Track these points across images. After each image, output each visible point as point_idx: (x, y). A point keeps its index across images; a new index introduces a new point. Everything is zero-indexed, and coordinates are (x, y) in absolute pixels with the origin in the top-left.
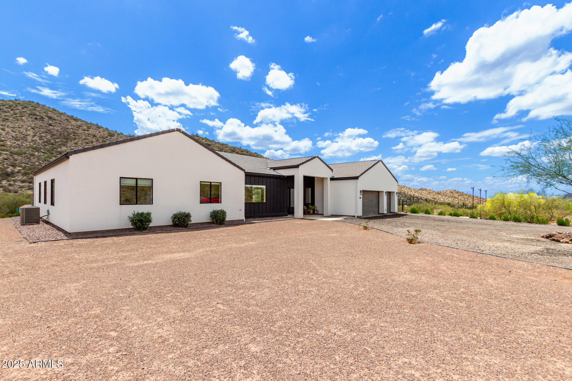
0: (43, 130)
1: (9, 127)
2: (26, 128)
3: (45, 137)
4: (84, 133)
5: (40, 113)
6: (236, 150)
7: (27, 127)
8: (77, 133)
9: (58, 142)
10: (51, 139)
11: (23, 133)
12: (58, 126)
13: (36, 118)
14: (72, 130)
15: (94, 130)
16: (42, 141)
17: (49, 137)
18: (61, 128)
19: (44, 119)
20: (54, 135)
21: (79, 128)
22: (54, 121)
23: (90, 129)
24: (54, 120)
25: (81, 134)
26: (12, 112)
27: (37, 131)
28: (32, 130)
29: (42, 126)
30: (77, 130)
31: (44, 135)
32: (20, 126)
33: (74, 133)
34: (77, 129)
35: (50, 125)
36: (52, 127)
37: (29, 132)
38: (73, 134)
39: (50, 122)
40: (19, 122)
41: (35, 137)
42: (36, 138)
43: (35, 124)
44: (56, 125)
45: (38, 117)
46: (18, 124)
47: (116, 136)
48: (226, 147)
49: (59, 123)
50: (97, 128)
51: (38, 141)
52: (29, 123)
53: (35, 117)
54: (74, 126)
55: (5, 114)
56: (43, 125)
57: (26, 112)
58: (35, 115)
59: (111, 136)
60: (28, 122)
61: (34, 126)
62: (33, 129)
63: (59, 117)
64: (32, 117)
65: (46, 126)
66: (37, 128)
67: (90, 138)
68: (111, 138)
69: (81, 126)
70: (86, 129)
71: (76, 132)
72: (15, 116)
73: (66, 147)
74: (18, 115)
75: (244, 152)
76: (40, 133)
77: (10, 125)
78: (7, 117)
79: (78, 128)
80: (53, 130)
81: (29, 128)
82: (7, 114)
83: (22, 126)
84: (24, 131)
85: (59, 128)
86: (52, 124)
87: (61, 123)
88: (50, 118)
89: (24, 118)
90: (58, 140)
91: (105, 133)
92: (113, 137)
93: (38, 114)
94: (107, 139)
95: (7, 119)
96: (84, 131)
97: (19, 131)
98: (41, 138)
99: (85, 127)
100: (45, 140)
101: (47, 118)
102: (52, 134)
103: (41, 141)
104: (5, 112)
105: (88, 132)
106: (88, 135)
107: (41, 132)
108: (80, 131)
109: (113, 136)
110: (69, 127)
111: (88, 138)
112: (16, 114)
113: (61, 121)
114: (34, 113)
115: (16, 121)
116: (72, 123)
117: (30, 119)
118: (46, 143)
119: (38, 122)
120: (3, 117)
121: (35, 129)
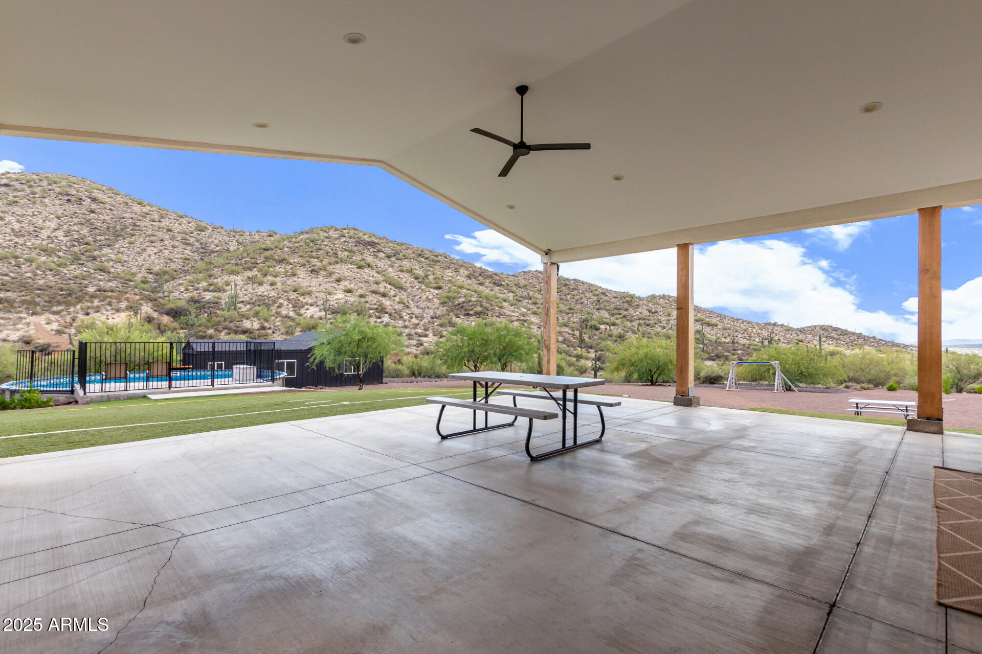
0: (76, 220)
1: (15, 215)
2: (46, 217)
3: (77, 231)
4: (152, 225)
5: (78, 191)
6: (425, 254)
7: (47, 215)
8: (139, 226)
9: (101, 241)
10: (87, 234)
11: (36, 225)
12: (106, 213)
13: (69, 200)
14: (131, 221)
15: (171, 221)
16: (69, 238)
17: (85, 231)
18: (111, 216)
19: (84, 201)
20: (96, 228)
21: (145, 217)
22: (101, 205)
23: (164, 218)
24: (102, 203)
25: (146, 227)
26: (28, 191)
27: (64, 221)
28: (57, 219)
29: (76, 213)
30: (140, 220)
31: (77, 229)
32: (36, 213)
33: (133, 226)
34: (140, 218)
35: (92, 212)
36: (95, 215)
37: (49, 223)
38: (131, 227)
39: (94, 206)
40: (37, 206)
41: (57, 231)
42: (60, 233)
43: (65, 210)
44: (103, 211)
45: (73, 199)
46: (33, 210)
47: (211, 229)
48: (407, 249)
49: (110, 209)
50: (178, 218)
51: (62, 238)
52: (52, 209)
53: (66, 198)
54: (136, 214)
55: (16, 194)
56: (78, 212)
57: (53, 190)
58: (68, 195)
59: (199, 231)
60: (53, 206)
61: (62, 214)
62: (58, 217)
63: (112, 199)
64: (62, 198)
65: (84, 214)
66: (67, 216)
67: (161, 233)
68: (199, 234)
69: (148, 214)
70: (157, 220)
71: (138, 223)
72: (32, 196)
73: (111, 249)
74: (37, 196)
75: (440, 258)
76: (70, 225)
77: (18, 211)
78: (17, 199)
79: (143, 217)
80: (96, 220)
81: (52, 216)
82: (19, 194)
83: (40, 213)
84: (41, 221)
85: (107, 218)
86: (96, 211)
87: (112, 208)
88: (94, 200)
89: (46, 200)
90: (102, 238)
91: (190, 225)
92: (203, 233)
93: (74, 192)
94: (191, 235)
95: (17, 202)
96: (153, 221)
97: (31, 221)
98: (68, 233)
99: (156, 216)
100: (76, 237)
101: (89, 200)
102: (93, 227)
103: (66, 238)
104: (16, 190)
105: (160, 224)
106: (159, 228)
107: (72, 224)
108: (146, 222)
109: (204, 231)
110: (128, 215)
111: (157, 233)
112: (34, 193)
113: (113, 206)
114: (67, 192)
115: (31, 206)
116: (134, 208)
117: (57, 202)
118: (74, 241)
119: (71, 206)
120: (11, 198)
121: (62, 219)
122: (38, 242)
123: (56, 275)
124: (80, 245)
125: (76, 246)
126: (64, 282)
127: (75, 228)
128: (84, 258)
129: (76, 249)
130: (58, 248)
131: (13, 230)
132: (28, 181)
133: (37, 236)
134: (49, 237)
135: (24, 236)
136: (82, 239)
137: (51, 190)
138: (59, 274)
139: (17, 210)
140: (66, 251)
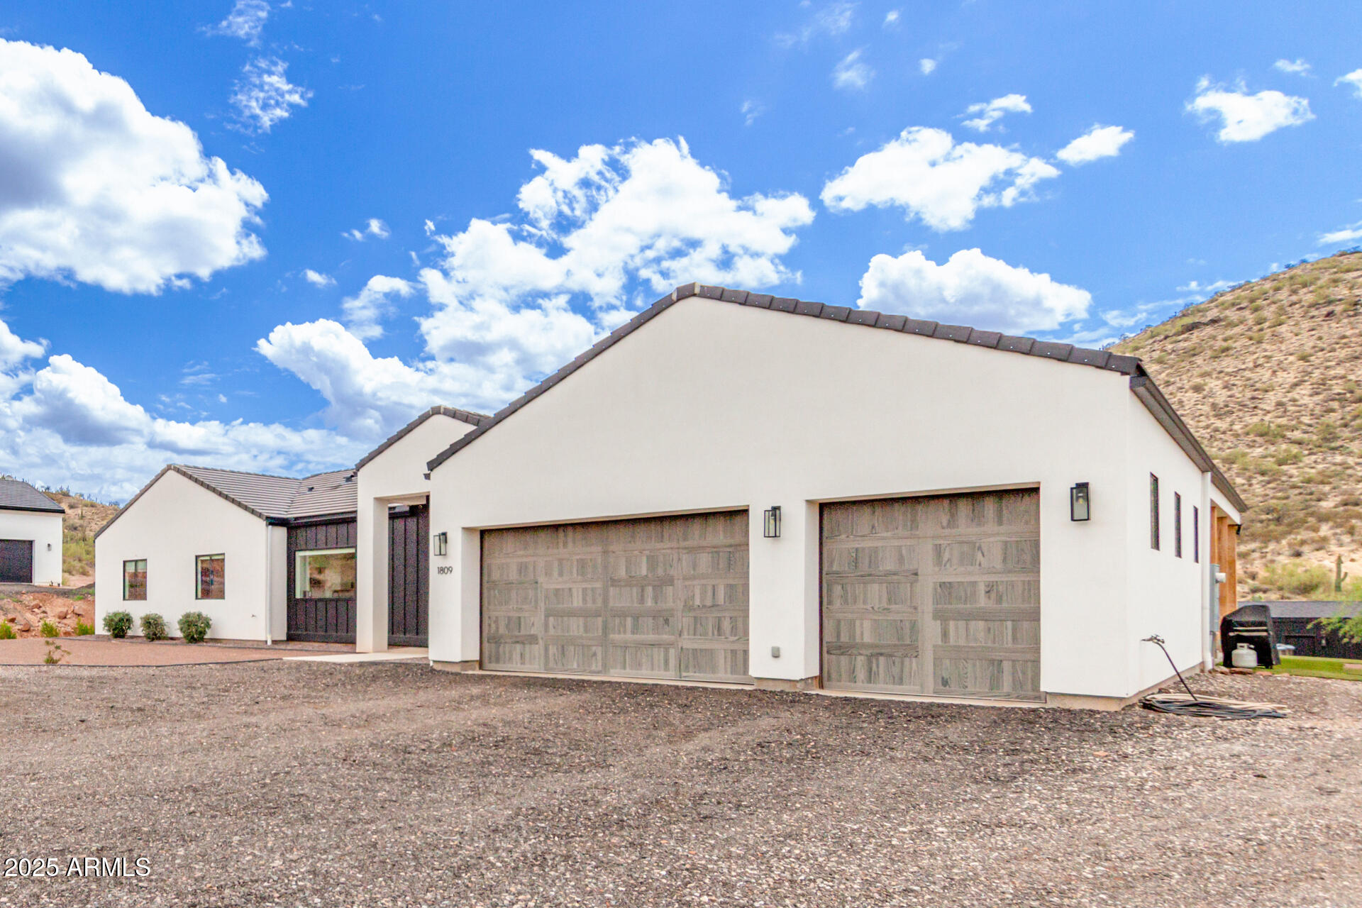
0: (1342, 354)
1: (1222, 375)
2: (1280, 363)
5: (1351, 288)
7: (1282, 358)
11: (1258, 385)
13: (1329, 314)
16: (1321, 397)
26: (1250, 317)
27: (1316, 362)
28: (1299, 363)
29: (1344, 337)
32: (1260, 361)
37: (1285, 374)
40: (1264, 346)
41: (1298, 388)
42: (1303, 391)
43: (1320, 338)
45: (1338, 308)
46: (1255, 356)
51: (1306, 400)
52: (1292, 343)
53: (1326, 308)
55: (1229, 333)
56: (1348, 333)
57: (1301, 301)
58: (1330, 302)
60: (1296, 336)
61: (1314, 347)
62: (1304, 358)
64: (1317, 313)
66: (1322, 350)
72: (1256, 328)
74: (1267, 324)
76: (1327, 368)
77: (1227, 366)
78: (1230, 343)
81: (1291, 358)
82: (1235, 331)
83: (1269, 358)
84: (1268, 374)
89: (1283, 329)
93: (1344, 293)
95: (1227, 349)
97: (1249, 379)
98: (1321, 386)
100: (1337, 390)
103: (1316, 398)
104: (1229, 325)
107: (1333, 363)
112: (1261, 321)
114: (1327, 296)
115: (1252, 349)
117: (1306, 324)
118: (1333, 400)
119: (1334, 325)
120: (1219, 344)
121: (1312, 358)
122: (1256, 419)
123: (1269, 482)
124: (1344, 407)
125: (1333, 411)
126: (1280, 494)
127: (1340, 371)
128: (1346, 433)
129: (1333, 418)
130: (1294, 423)
131: (1214, 406)
132: (1252, 301)
133: (1255, 407)
134: (1279, 404)
135: (1233, 413)
136: (1352, 392)
137: (1295, 304)
138: (1275, 480)
139: (1228, 364)
140: (1310, 426)
